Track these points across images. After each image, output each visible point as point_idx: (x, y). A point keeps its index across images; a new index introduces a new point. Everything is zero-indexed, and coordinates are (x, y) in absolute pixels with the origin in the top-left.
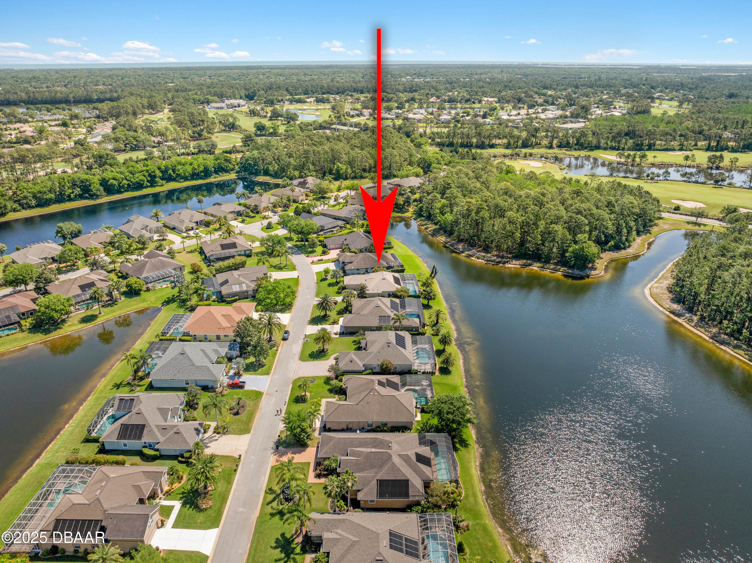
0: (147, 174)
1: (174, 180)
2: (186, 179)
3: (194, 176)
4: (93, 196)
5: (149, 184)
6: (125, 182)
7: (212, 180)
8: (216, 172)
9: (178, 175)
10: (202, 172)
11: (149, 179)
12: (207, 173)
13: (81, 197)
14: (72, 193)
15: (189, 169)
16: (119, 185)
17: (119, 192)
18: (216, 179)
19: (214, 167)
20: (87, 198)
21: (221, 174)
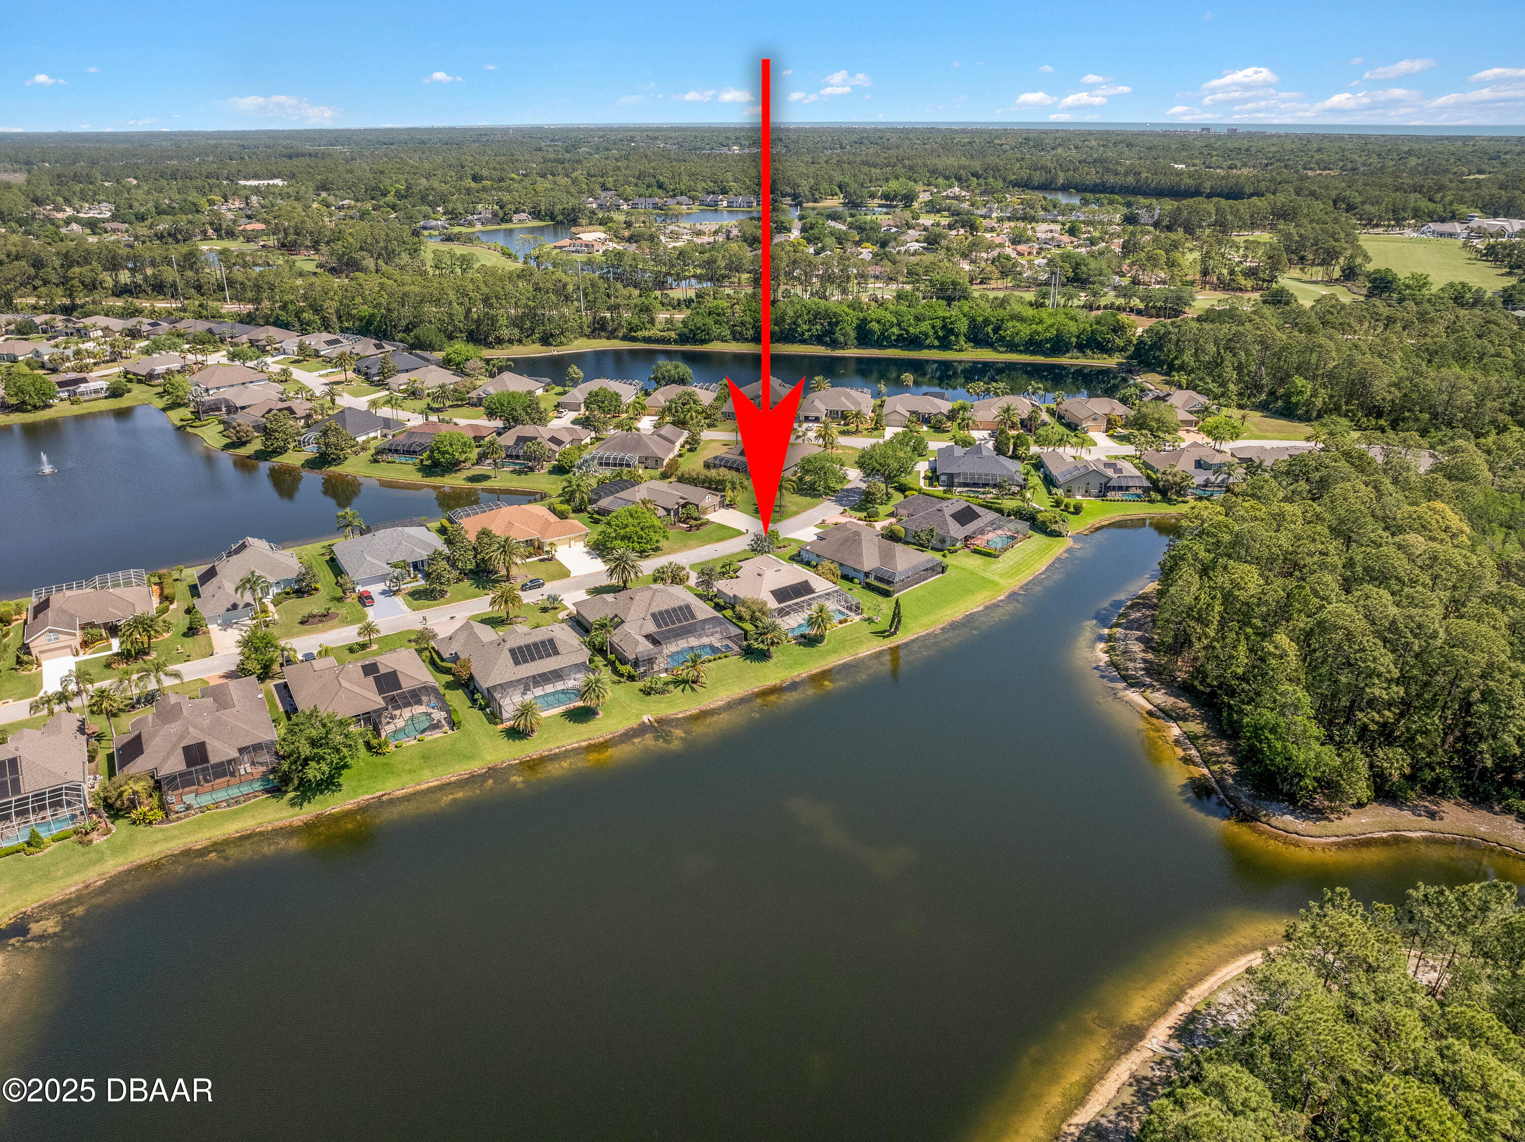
0: (939, 323)
1: (989, 344)
2: (1012, 347)
3: (1033, 345)
4: (834, 344)
5: (936, 343)
6: (895, 330)
7: (1064, 360)
8: (1081, 347)
9: (1002, 339)
10: (1048, 340)
11: (940, 334)
12: (1059, 345)
13: (819, 340)
14: (809, 330)
15: (1025, 331)
16: (883, 334)
17: (879, 345)
18: (1074, 361)
19: (1078, 337)
20: (826, 345)
21: (1089, 352)
